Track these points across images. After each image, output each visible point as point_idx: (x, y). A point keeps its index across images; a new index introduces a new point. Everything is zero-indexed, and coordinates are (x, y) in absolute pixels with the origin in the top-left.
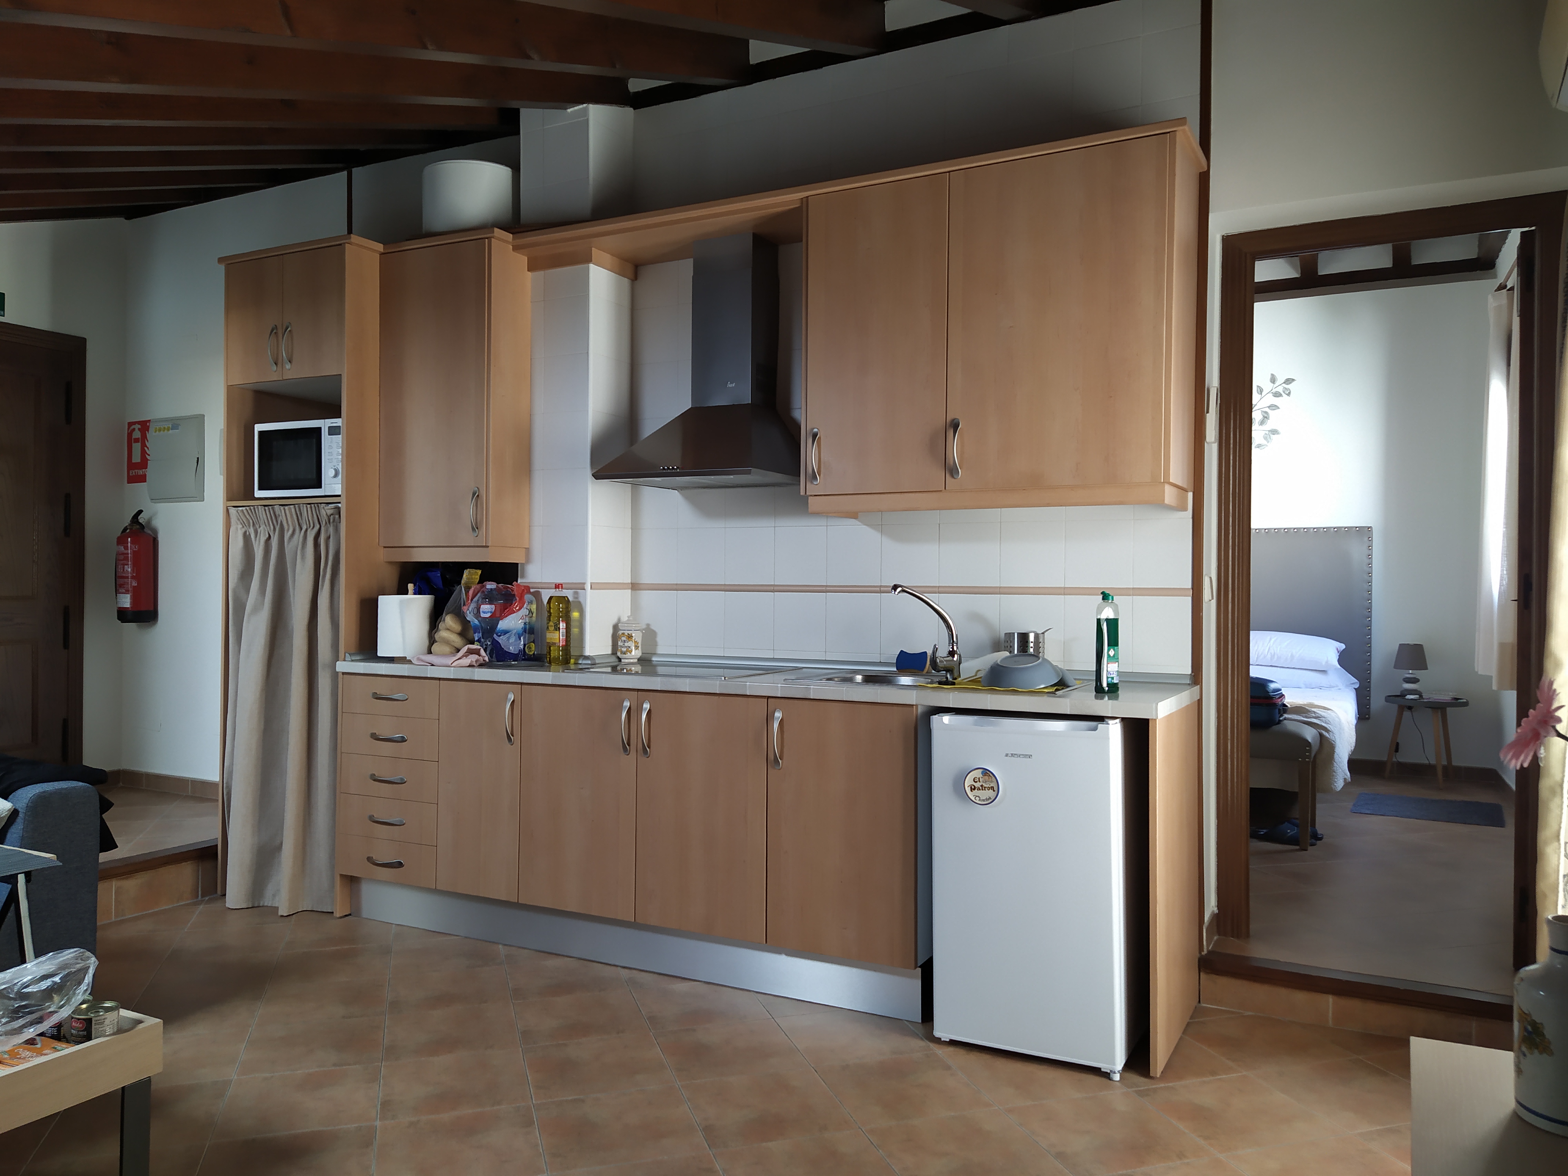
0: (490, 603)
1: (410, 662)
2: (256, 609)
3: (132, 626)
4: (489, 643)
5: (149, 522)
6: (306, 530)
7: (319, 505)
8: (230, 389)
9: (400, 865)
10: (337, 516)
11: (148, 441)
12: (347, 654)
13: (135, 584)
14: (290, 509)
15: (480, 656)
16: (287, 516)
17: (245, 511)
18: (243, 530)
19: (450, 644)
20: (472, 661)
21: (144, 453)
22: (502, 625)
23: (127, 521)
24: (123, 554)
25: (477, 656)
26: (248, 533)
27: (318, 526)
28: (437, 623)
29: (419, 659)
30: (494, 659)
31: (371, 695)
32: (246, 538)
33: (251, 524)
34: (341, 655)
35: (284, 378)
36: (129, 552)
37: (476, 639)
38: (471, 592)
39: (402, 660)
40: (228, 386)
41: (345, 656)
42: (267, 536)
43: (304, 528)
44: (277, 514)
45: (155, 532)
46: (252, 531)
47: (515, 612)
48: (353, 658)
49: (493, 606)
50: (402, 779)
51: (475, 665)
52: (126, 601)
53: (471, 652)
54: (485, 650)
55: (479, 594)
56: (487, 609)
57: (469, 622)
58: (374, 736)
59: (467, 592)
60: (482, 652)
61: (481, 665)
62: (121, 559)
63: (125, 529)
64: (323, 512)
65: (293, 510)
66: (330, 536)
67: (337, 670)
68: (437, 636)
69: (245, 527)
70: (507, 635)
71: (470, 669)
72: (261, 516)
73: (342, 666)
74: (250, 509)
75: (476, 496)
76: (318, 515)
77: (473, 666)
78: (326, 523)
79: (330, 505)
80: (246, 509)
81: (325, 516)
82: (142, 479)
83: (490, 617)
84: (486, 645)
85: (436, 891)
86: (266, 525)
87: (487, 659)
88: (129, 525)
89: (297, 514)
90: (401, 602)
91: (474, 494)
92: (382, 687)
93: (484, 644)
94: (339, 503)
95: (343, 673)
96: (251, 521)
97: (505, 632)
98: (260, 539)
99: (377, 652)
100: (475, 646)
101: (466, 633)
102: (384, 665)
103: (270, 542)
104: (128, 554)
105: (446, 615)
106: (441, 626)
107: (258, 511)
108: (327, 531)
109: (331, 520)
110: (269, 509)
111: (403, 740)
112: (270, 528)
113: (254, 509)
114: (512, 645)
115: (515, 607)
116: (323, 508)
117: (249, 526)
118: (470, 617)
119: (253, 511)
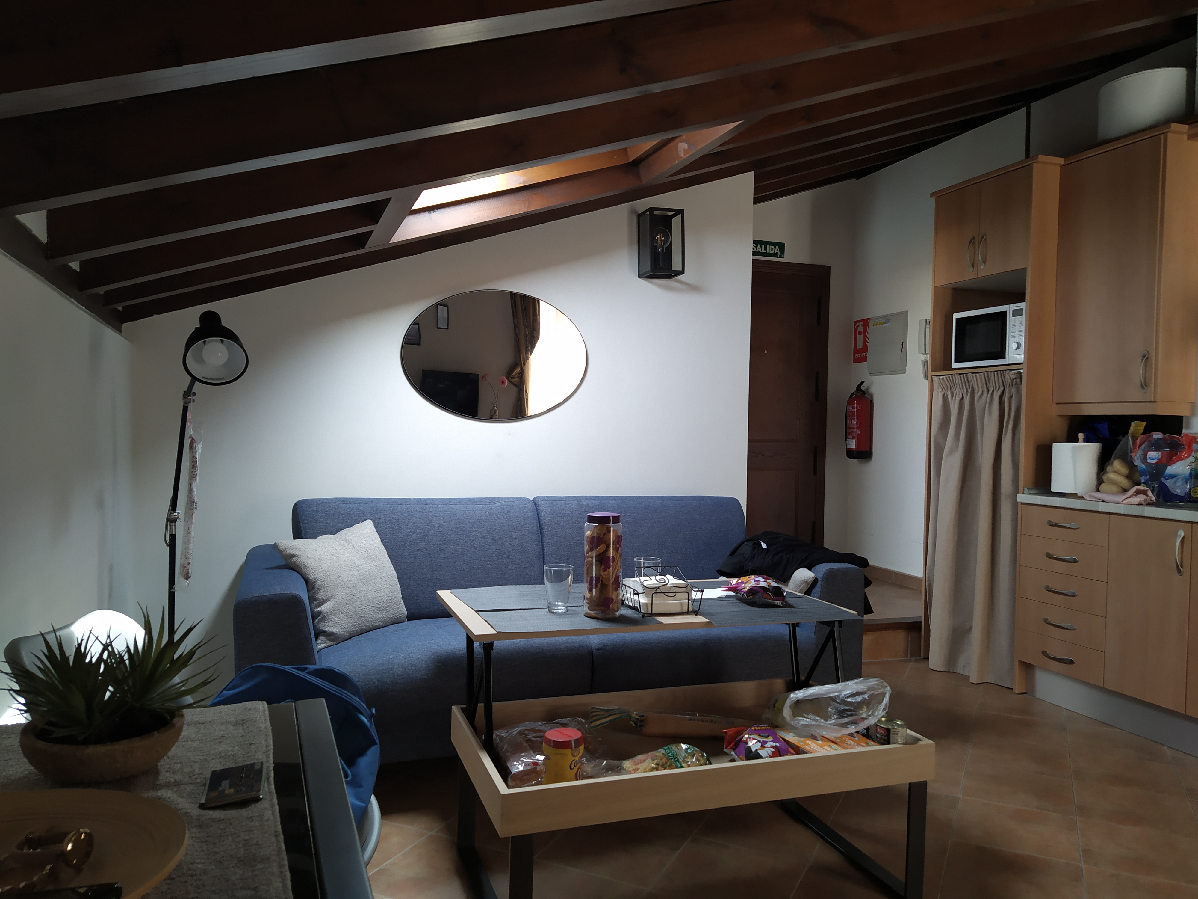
0: (1157, 450)
1: (1082, 498)
2: (952, 452)
3: (855, 461)
4: (1156, 486)
5: (868, 389)
6: (993, 391)
7: (1004, 371)
8: (936, 289)
9: (1071, 662)
10: (1019, 380)
11: (868, 333)
12: (1025, 489)
13: (858, 432)
14: (980, 376)
15: (1147, 496)
16: (977, 382)
17: (945, 379)
18: (943, 393)
19: (1117, 485)
20: (1141, 500)
21: (865, 341)
22: (1171, 470)
23: (854, 389)
24: (851, 412)
25: (1145, 496)
26: (946, 395)
27: (1003, 388)
28: (1105, 467)
29: (1091, 496)
30: (1161, 500)
31: (1047, 523)
32: (945, 398)
33: (949, 389)
34: (1021, 488)
35: (979, 276)
36: (855, 410)
37: (1143, 481)
38: (1138, 441)
39: (1074, 496)
40: (935, 287)
41: (1024, 490)
42: (961, 396)
43: (991, 390)
44: (970, 379)
45: (872, 396)
46: (949, 393)
47: (1182, 459)
48: (1031, 492)
49: (1160, 453)
50: (1074, 593)
51: (1143, 503)
52: (852, 444)
53: (1138, 492)
54: (1152, 492)
55: (1146, 443)
56: (1153, 456)
57: (1136, 466)
58: (1049, 556)
59: (1134, 441)
60: (1150, 493)
61: (1149, 504)
62: (848, 416)
63: (853, 394)
64: (1007, 377)
65: (983, 376)
66: (1013, 395)
67: (1018, 500)
68: (1104, 478)
69: (944, 391)
70: (1174, 479)
71: (1140, 507)
72: (957, 381)
73: (1021, 498)
74: (949, 377)
75: (1146, 358)
76: (1003, 380)
77: (1142, 504)
78: (1010, 385)
79: (1013, 371)
80: (946, 377)
81: (1009, 380)
82: (864, 359)
83: (1156, 463)
84: (1153, 487)
85: (1103, 690)
86: (960, 389)
87: (1154, 499)
88: (855, 392)
89: (985, 379)
90: (1074, 448)
91: (1143, 357)
92: (1057, 517)
93: (1151, 486)
94: (1022, 369)
95: (1022, 503)
96: (949, 386)
97: (1172, 476)
98: (955, 399)
99: (1051, 488)
100: (1142, 487)
101: (1133, 477)
102: (1059, 499)
103: (963, 401)
104: (854, 412)
105: (1115, 459)
106: (1109, 469)
107: (955, 378)
108: (1010, 391)
109: (1014, 383)
110: (964, 376)
111: (1075, 561)
112: (964, 391)
113: (952, 377)
114: (1179, 489)
115: (1183, 454)
116: (1008, 373)
117: (947, 390)
118: (1137, 462)
119: (951, 378)
